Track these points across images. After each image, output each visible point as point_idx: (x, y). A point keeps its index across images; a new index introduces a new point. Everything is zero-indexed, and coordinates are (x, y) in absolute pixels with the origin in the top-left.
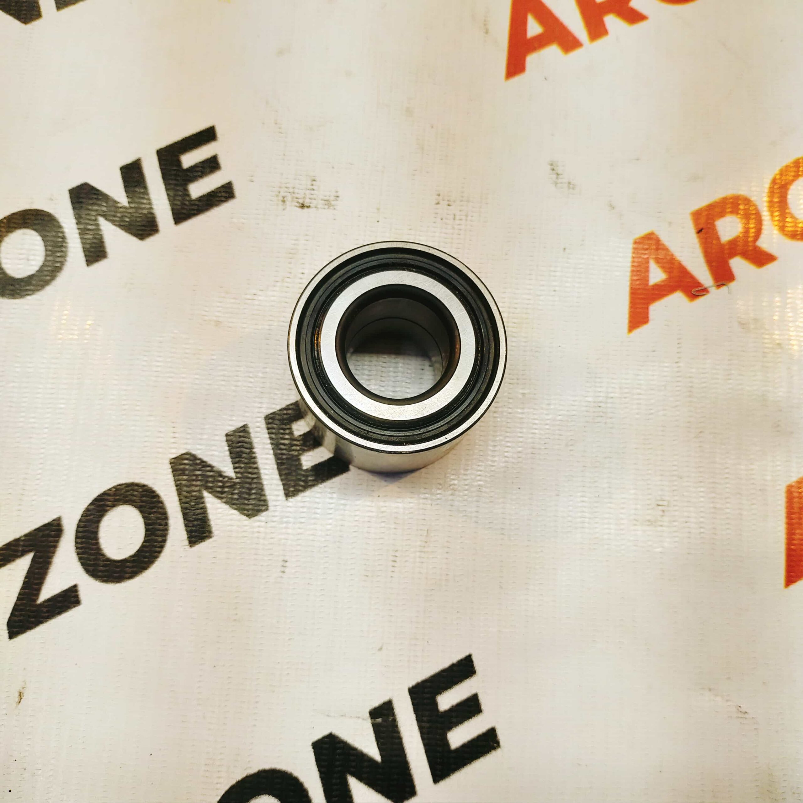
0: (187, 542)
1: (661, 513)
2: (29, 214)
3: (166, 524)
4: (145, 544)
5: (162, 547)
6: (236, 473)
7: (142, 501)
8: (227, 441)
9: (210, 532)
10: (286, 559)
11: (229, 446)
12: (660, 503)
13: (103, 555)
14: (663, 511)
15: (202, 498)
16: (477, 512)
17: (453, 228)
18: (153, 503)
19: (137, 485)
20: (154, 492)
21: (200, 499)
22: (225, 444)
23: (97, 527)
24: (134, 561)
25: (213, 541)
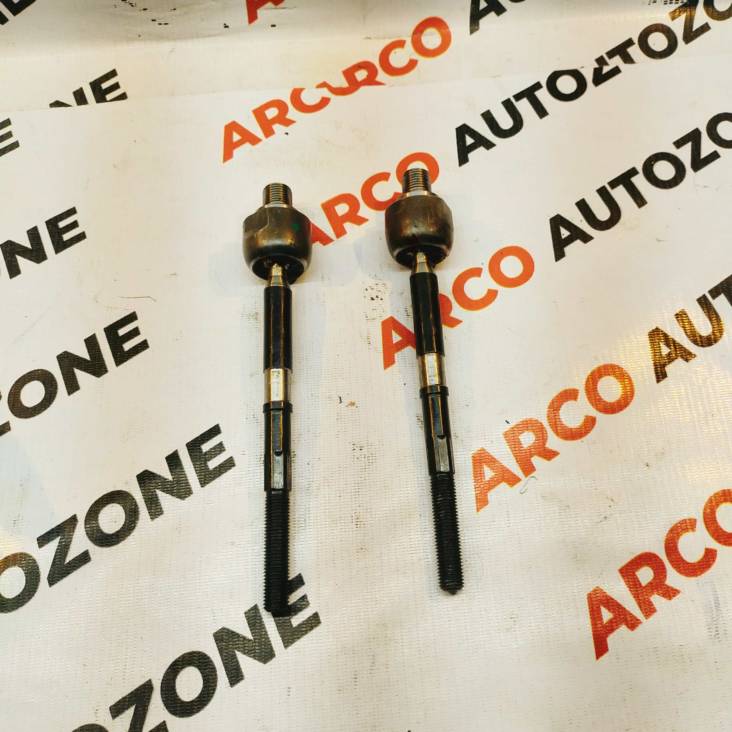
0: (229, 685)
1: (514, 623)
2: (113, 494)
3: (216, 675)
4: (204, 689)
5: (214, 690)
6: (253, 636)
7: (199, 662)
8: (246, 617)
9: (243, 676)
10: (289, 686)
11: (247, 620)
12: (512, 616)
13: (180, 700)
14: (515, 621)
15: (235, 655)
16: (402, 639)
17: (365, 463)
18: (206, 662)
19: (195, 652)
20: (206, 655)
21: (234, 656)
22: (245, 619)
23: (175, 683)
24: (198, 701)
25: (245, 682)
